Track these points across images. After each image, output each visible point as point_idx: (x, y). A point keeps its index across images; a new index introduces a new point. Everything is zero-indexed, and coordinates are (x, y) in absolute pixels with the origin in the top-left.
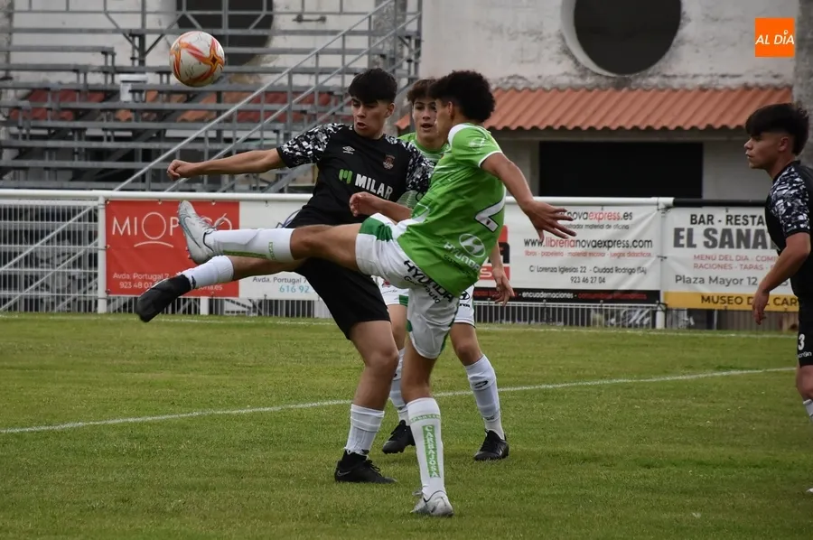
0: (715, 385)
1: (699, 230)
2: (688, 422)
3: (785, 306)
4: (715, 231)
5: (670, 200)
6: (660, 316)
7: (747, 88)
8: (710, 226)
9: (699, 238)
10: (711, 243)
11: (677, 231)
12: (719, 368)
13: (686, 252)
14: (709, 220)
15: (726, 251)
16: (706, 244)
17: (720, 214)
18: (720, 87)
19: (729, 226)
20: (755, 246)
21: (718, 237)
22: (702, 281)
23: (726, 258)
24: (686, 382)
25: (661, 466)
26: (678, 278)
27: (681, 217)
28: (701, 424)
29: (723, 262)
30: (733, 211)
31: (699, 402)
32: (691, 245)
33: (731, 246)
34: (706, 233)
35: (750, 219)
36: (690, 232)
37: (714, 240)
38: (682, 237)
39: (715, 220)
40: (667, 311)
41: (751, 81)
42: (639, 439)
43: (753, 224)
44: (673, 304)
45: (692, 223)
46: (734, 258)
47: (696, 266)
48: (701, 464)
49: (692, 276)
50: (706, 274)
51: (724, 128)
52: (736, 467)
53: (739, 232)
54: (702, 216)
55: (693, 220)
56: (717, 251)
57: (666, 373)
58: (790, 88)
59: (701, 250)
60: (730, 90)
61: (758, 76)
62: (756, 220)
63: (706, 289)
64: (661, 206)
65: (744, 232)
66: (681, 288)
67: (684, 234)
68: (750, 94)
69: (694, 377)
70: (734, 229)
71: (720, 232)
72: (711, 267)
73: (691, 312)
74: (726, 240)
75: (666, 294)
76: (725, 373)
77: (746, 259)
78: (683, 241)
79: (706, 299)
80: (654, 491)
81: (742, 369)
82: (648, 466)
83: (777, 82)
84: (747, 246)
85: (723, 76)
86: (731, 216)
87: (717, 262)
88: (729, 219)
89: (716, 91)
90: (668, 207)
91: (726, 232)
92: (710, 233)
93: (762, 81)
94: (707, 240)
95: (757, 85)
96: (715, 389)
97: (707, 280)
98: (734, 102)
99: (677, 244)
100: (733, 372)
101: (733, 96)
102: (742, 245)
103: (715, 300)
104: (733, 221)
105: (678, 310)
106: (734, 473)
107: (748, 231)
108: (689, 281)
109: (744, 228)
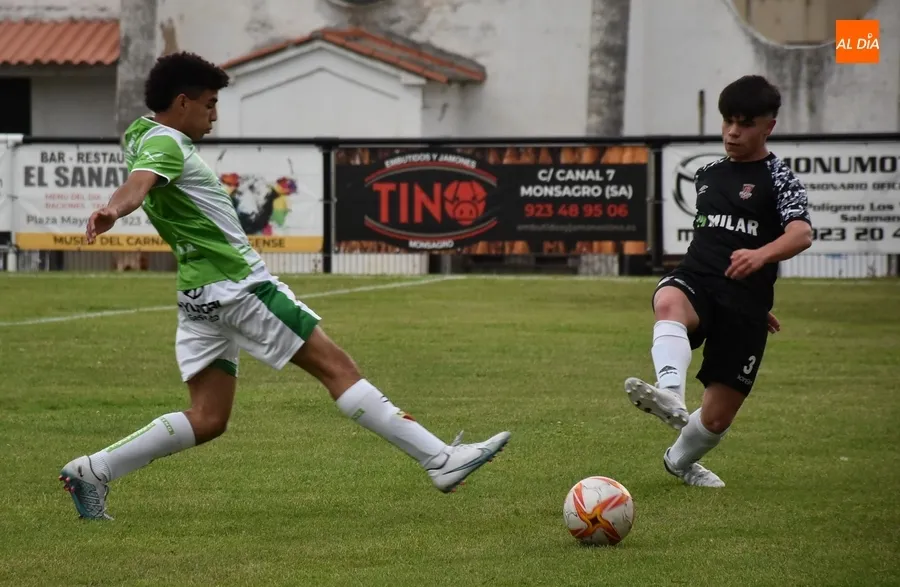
0: (94, 326)
1: (50, 169)
2: (77, 364)
3: (138, 246)
4: (66, 169)
5: (19, 137)
6: (12, 258)
7: (73, 21)
8: (61, 164)
9: (50, 176)
10: (62, 182)
11: (28, 171)
12: (92, 309)
13: (37, 192)
14: (60, 158)
15: (78, 189)
16: (58, 183)
17: (70, 152)
18: (46, 20)
19: (80, 164)
20: (108, 184)
21: (69, 175)
22: (54, 221)
23: (78, 197)
24: (62, 323)
25: (66, 407)
26: (30, 218)
27: (31, 155)
28: (91, 365)
29: (75, 202)
30: (85, 149)
31: (82, 343)
32: (42, 183)
33: (83, 184)
34: (58, 172)
35: (101, 157)
36: (41, 171)
37: (66, 179)
38: (33, 176)
39: (66, 158)
40: (18, 252)
41: (77, 14)
42: (33, 382)
43: (105, 160)
44: (24, 245)
45: (42, 160)
46: (86, 197)
47: (47, 205)
48: (106, 403)
49: (44, 217)
50: (58, 214)
51: (53, 64)
52: (142, 406)
53: (91, 170)
54: (53, 154)
55: (44, 157)
56: (69, 190)
57: (39, 315)
58: (116, 22)
59: (52, 188)
60: (56, 24)
61: (83, 9)
62: (108, 157)
63: (59, 230)
64: (10, 144)
65: (96, 170)
66: (33, 229)
67: (35, 172)
68: (76, 28)
69: (68, 318)
70: (85, 167)
71: (71, 170)
72: (64, 206)
73: (43, 253)
74: (78, 178)
75: (18, 235)
76: (99, 314)
77: (98, 197)
78: (34, 180)
79: (58, 239)
80: (66, 432)
81: (114, 309)
82: (53, 408)
83: (103, 15)
84: (99, 184)
85: (49, 8)
86: (83, 155)
87: (70, 201)
88: (80, 157)
89: (41, 24)
90: (17, 145)
91: (78, 171)
92: (62, 171)
93: (89, 14)
94: (57, 178)
95: (83, 18)
96: (95, 330)
97: (59, 220)
98: (60, 37)
99: (28, 183)
100: (106, 313)
101: (59, 29)
102: (94, 183)
103: (68, 240)
104: (85, 158)
105: (30, 252)
106: (141, 412)
107: (100, 170)
108: (41, 221)
109: (95, 166)
